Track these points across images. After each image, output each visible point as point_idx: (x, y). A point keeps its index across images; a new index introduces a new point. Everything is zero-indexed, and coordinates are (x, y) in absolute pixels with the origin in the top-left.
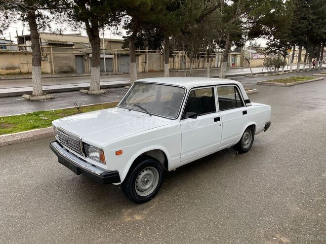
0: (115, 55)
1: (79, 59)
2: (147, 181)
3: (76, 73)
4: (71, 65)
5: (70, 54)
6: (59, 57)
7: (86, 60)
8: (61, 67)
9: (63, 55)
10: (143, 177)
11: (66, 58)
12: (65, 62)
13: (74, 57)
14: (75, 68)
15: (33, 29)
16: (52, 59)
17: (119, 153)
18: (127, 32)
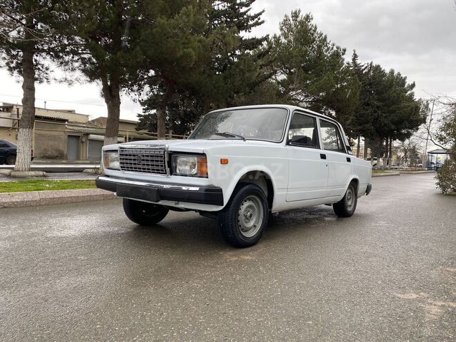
0: (126, 138)
1: (73, 141)
2: (251, 216)
3: (67, 159)
4: (61, 148)
5: (60, 133)
6: (44, 136)
7: (83, 142)
8: (45, 149)
9: (49, 133)
10: (245, 210)
11: (54, 138)
12: (51, 143)
13: (66, 137)
14: (65, 153)
15: (29, 77)
16: (34, 139)
17: (224, 162)
18: (143, 109)
